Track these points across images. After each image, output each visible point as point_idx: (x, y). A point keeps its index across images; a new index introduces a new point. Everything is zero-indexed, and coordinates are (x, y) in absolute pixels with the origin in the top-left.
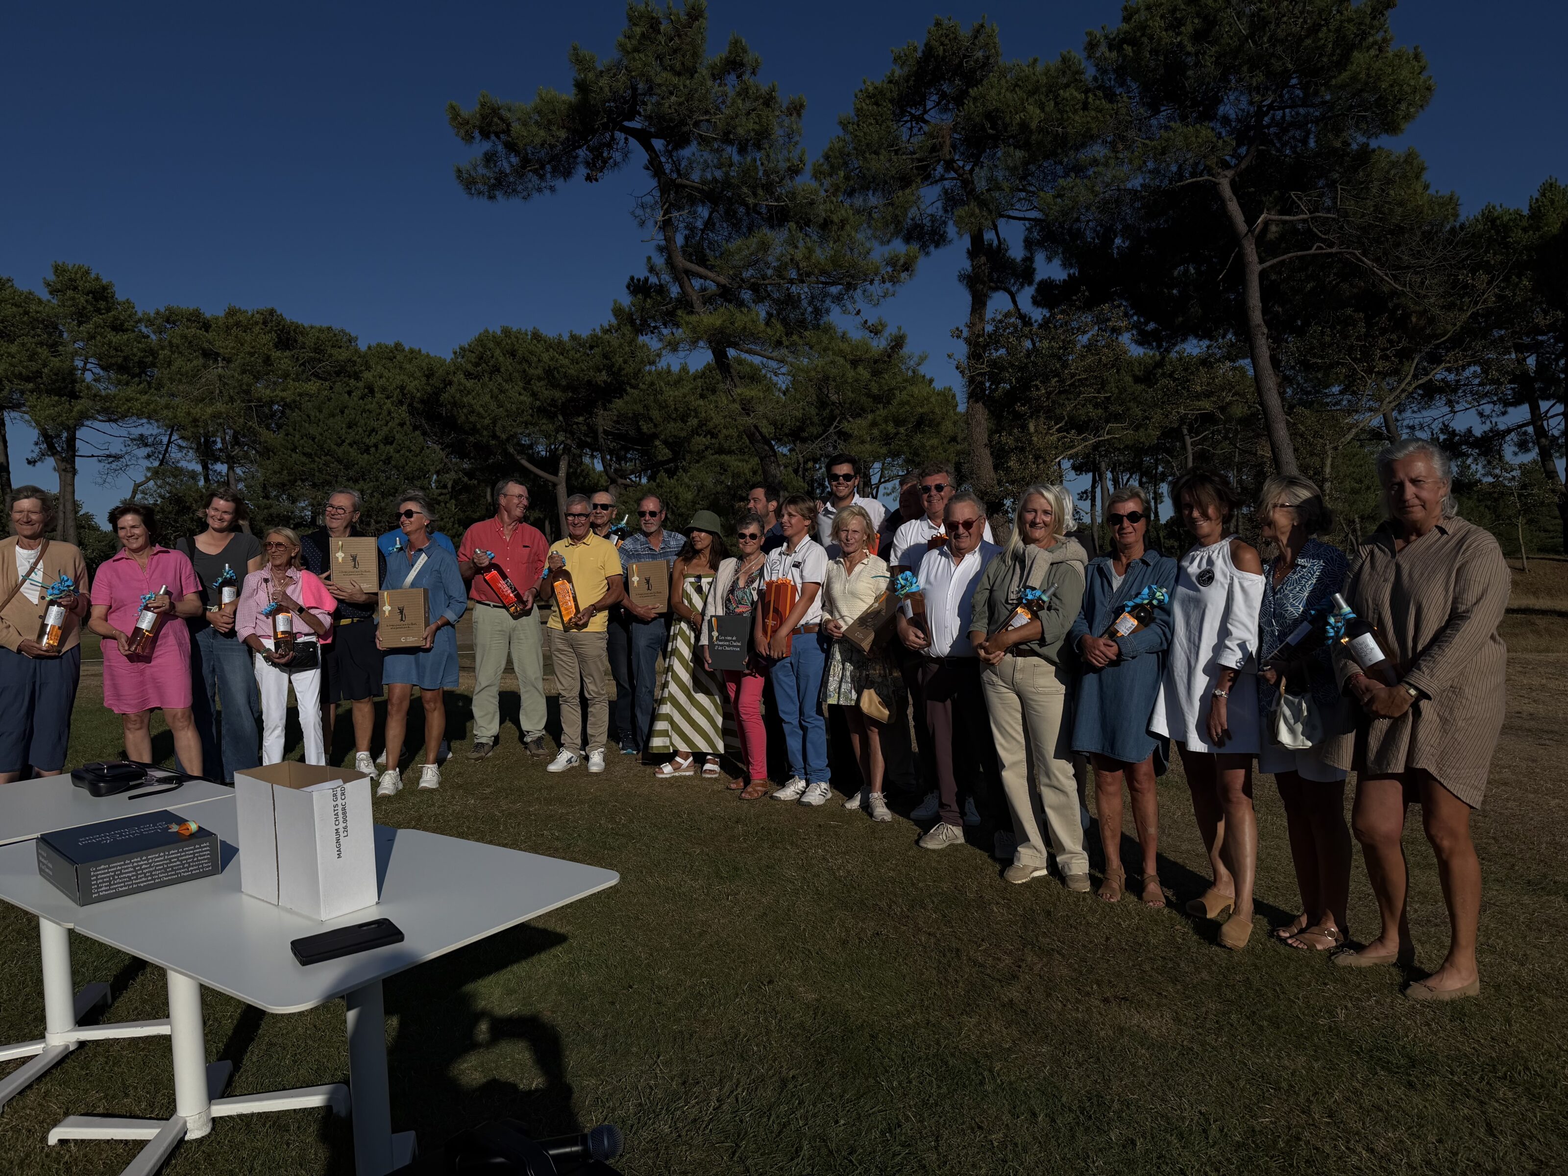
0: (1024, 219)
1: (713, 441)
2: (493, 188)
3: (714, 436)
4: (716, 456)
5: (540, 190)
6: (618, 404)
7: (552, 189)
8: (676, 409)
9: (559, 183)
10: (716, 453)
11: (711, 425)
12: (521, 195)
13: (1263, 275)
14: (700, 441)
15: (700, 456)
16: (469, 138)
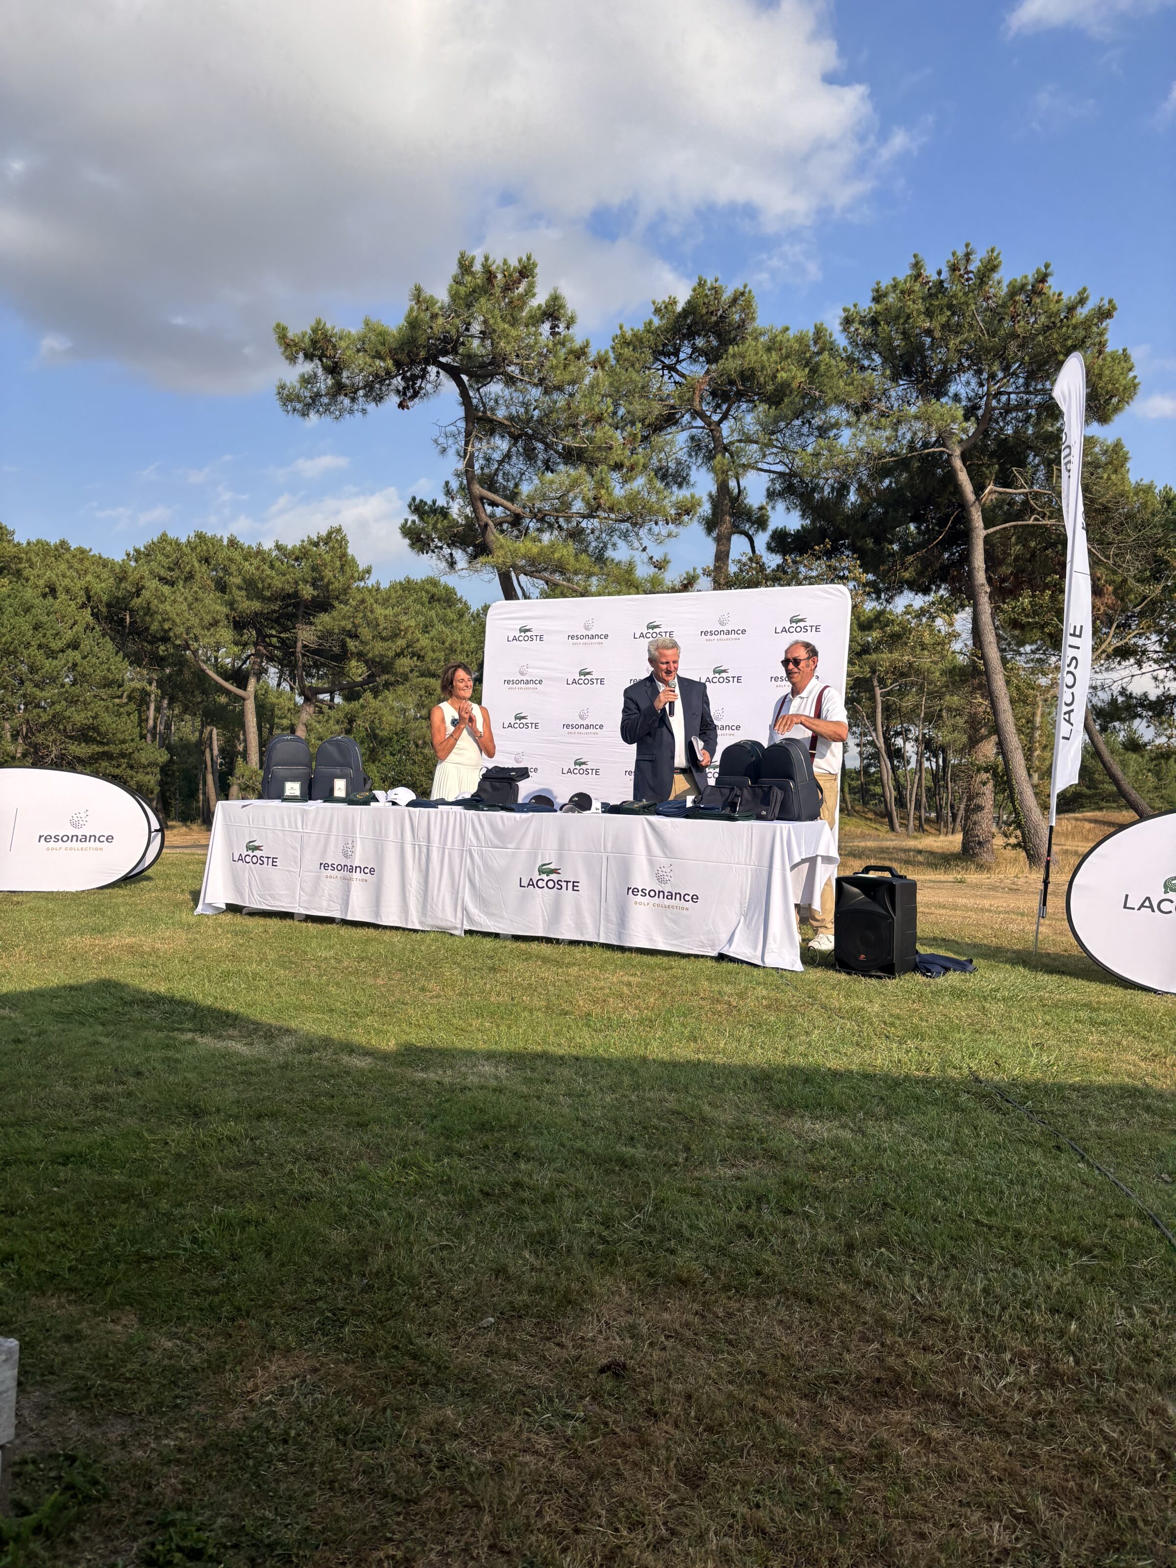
0: (769, 471)
1: (419, 664)
2: (308, 406)
3: (420, 658)
4: (421, 679)
5: (351, 412)
6: (324, 620)
7: (364, 411)
8: (385, 628)
9: (371, 407)
10: (422, 675)
11: (418, 645)
12: (333, 416)
13: (987, 540)
14: (404, 664)
15: (406, 678)
16: (292, 359)
